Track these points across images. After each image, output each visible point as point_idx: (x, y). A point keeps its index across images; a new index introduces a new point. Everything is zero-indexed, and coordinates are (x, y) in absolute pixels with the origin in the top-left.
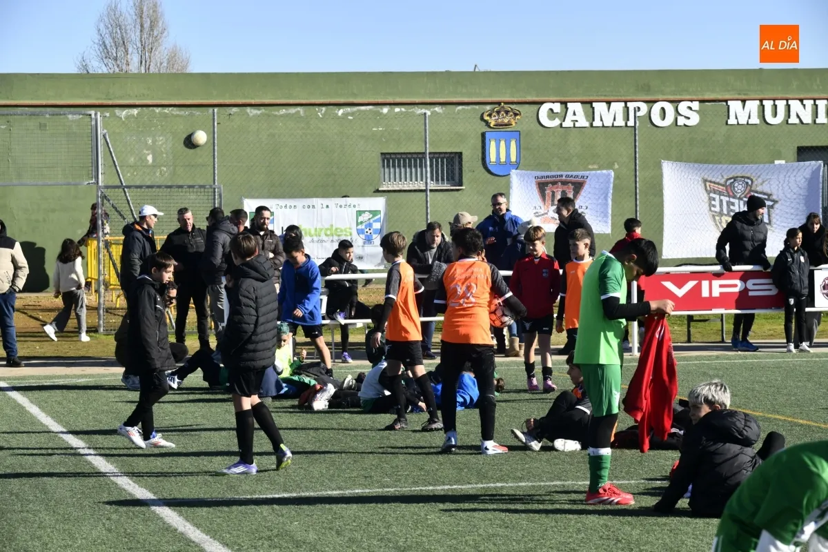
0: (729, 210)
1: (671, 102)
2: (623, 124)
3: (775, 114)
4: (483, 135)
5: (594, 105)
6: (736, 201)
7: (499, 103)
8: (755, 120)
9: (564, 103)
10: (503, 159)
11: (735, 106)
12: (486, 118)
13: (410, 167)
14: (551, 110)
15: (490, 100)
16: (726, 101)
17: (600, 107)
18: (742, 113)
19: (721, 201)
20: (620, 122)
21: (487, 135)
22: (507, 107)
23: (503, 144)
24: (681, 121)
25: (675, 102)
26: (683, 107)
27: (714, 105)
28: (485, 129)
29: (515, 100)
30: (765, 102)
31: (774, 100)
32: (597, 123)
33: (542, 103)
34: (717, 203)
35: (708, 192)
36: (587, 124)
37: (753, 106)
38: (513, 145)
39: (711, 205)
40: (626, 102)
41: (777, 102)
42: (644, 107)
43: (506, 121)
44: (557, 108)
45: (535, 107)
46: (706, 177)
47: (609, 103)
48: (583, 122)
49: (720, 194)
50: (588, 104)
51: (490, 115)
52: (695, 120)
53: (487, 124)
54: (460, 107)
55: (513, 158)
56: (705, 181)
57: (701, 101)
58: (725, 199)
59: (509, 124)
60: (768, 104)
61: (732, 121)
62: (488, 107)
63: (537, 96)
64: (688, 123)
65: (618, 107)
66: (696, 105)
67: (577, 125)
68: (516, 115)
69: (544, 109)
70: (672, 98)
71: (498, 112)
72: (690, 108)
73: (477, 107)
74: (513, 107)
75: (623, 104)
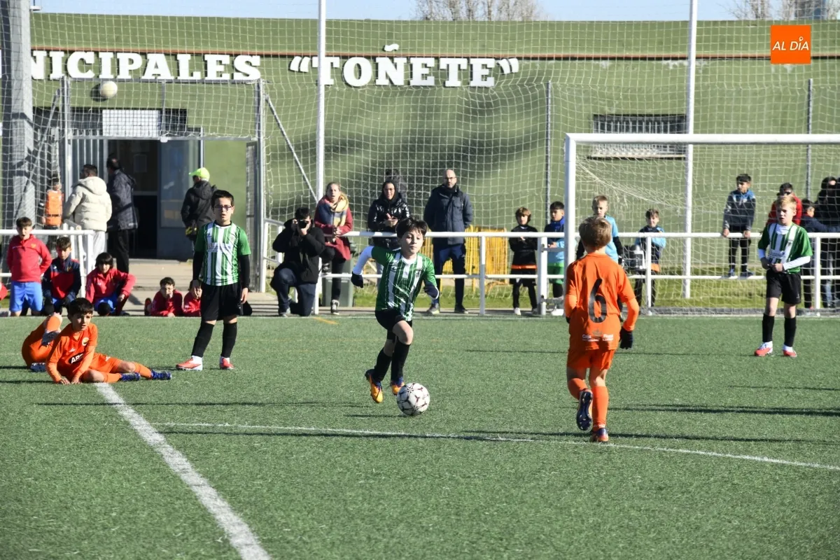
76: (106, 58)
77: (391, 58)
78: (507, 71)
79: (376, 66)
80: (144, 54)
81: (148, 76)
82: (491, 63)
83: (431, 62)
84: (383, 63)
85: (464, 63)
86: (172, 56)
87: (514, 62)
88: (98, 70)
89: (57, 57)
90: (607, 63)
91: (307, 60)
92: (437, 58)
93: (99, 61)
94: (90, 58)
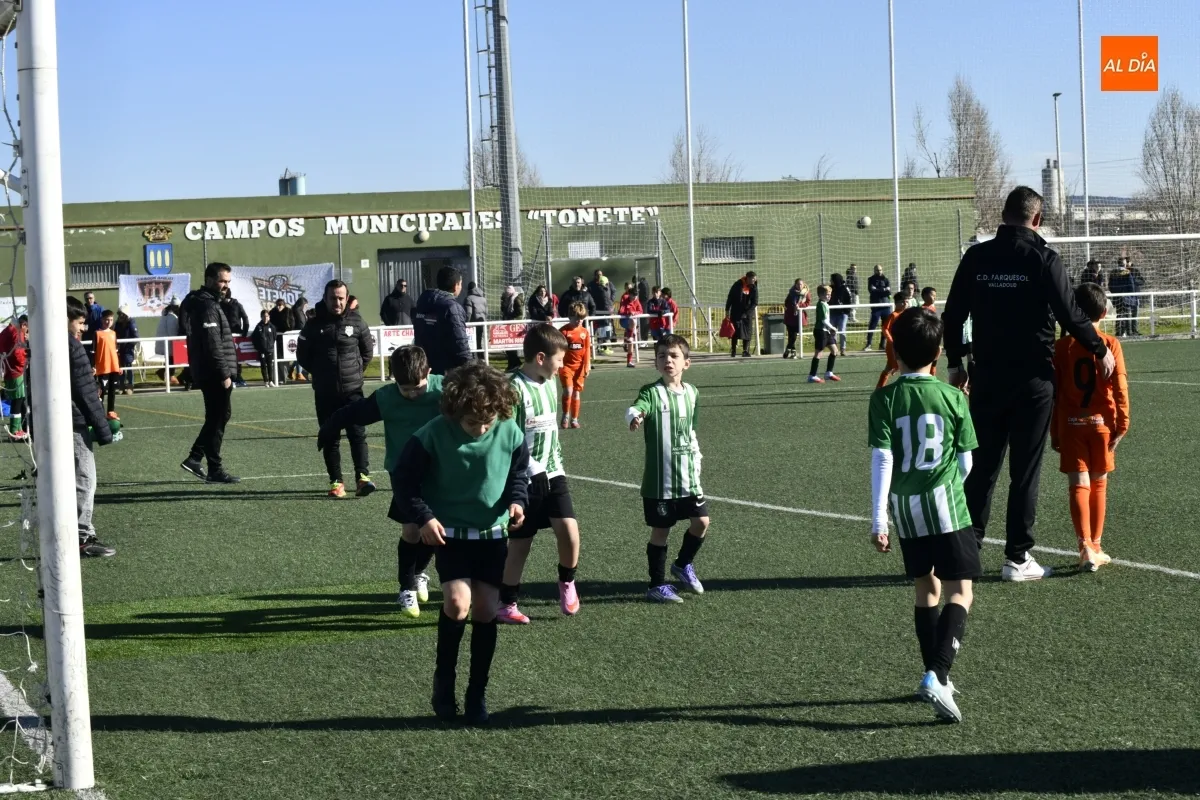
0: (272, 299)
1: (283, 219)
2: (248, 236)
3: (360, 226)
4: (145, 247)
5: (226, 223)
6: (276, 292)
7: (155, 224)
8: (345, 230)
9: (204, 222)
10: (160, 264)
11: (330, 221)
12: (146, 235)
13: (92, 271)
14: (194, 227)
15: (149, 221)
16: (324, 217)
17: (230, 225)
18: (335, 225)
19: (266, 293)
20: (246, 235)
21: (148, 248)
22: (162, 227)
23: (159, 253)
24: (291, 233)
25: (286, 219)
26: (292, 222)
27: (315, 221)
28: (146, 243)
29: (168, 221)
30: (352, 218)
31: (359, 216)
32: (229, 236)
33: (187, 223)
34: (264, 293)
35: (257, 286)
36: (221, 237)
37: (344, 220)
38: (167, 254)
39: (259, 295)
40: (250, 220)
41: (362, 217)
42: (263, 224)
43: (161, 236)
44: (199, 226)
45: (182, 226)
46: (256, 276)
47: (237, 221)
48: (218, 236)
49: (266, 287)
50: (221, 222)
51: (149, 233)
52: (301, 231)
53: (148, 239)
54: (127, 228)
55: (167, 264)
56: (254, 279)
57: (306, 218)
58: (269, 291)
59: (163, 239)
60: (355, 219)
61: (329, 232)
62: (148, 227)
63: (184, 217)
64: (296, 234)
65: (244, 224)
66: (301, 221)
67: (214, 238)
68: (168, 232)
69: (189, 228)
70: (284, 216)
71: (155, 230)
72: (297, 223)
73: (139, 227)
74: (166, 226)
75: (247, 222)
76: (422, 217)
77: (586, 209)
78: (651, 214)
79: (577, 214)
80: (444, 214)
81: (446, 228)
82: (642, 209)
83: (608, 210)
84: (581, 212)
85: (627, 210)
86: (459, 213)
87: (656, 209)
88: (418, 225)
89: (394, 218)
90: (706, 208)
91: (537, 212)
92: (612, 208)
93: (418, 219)
94: (413, 218)
